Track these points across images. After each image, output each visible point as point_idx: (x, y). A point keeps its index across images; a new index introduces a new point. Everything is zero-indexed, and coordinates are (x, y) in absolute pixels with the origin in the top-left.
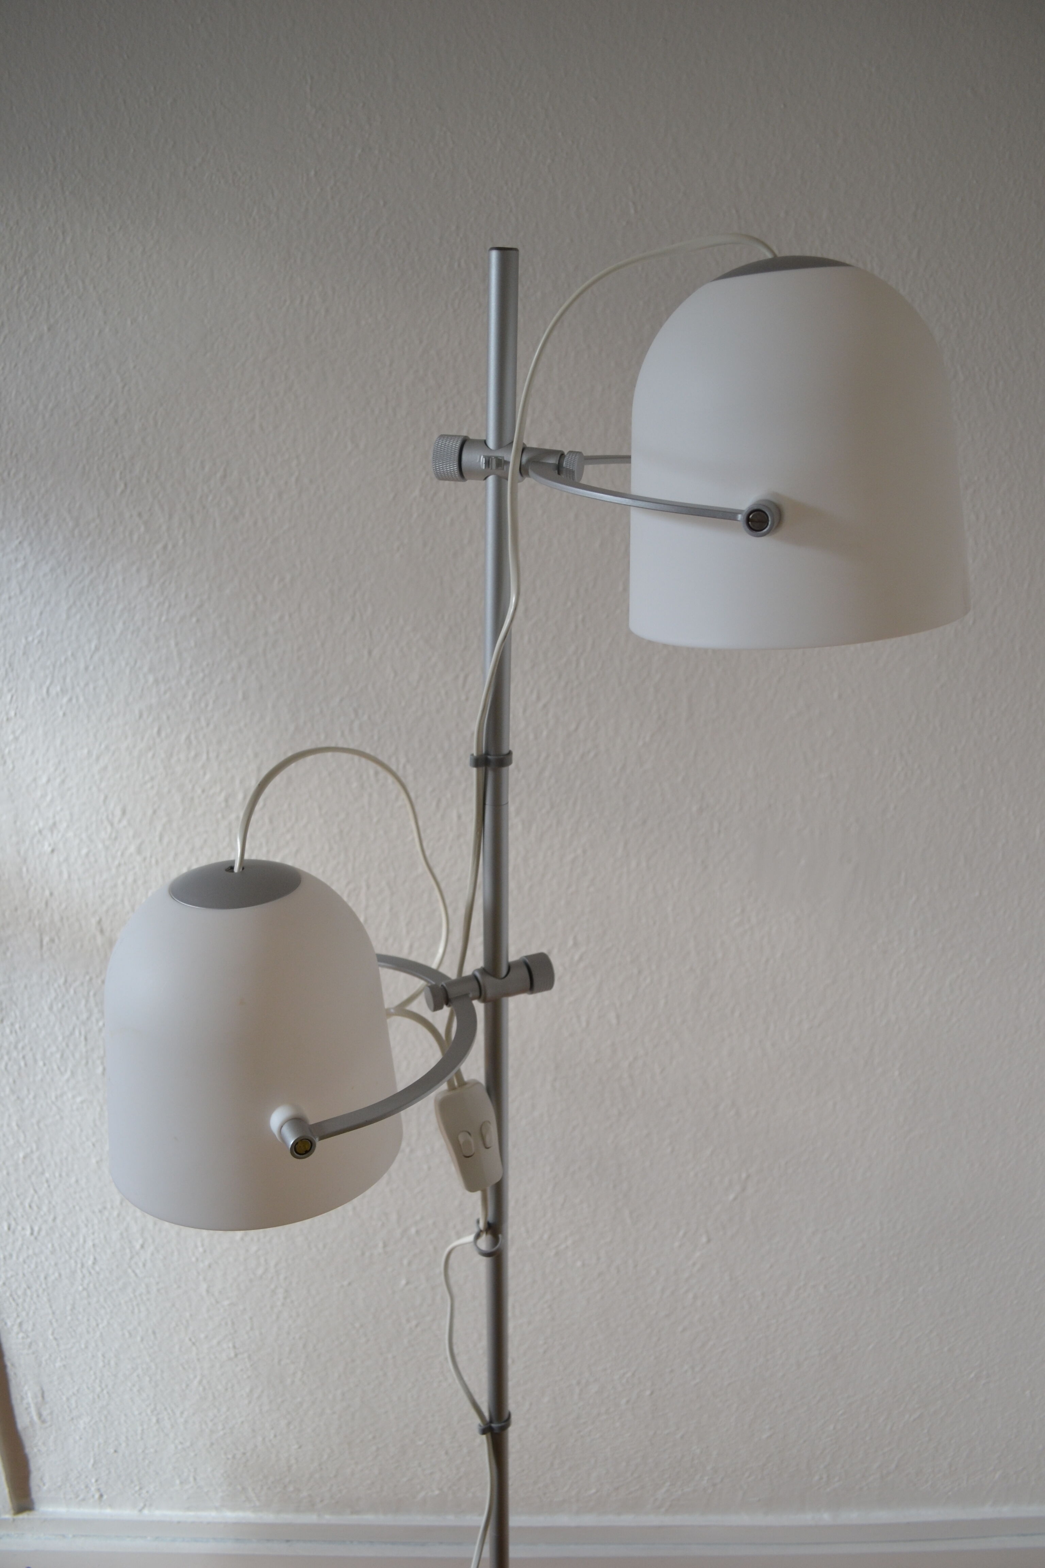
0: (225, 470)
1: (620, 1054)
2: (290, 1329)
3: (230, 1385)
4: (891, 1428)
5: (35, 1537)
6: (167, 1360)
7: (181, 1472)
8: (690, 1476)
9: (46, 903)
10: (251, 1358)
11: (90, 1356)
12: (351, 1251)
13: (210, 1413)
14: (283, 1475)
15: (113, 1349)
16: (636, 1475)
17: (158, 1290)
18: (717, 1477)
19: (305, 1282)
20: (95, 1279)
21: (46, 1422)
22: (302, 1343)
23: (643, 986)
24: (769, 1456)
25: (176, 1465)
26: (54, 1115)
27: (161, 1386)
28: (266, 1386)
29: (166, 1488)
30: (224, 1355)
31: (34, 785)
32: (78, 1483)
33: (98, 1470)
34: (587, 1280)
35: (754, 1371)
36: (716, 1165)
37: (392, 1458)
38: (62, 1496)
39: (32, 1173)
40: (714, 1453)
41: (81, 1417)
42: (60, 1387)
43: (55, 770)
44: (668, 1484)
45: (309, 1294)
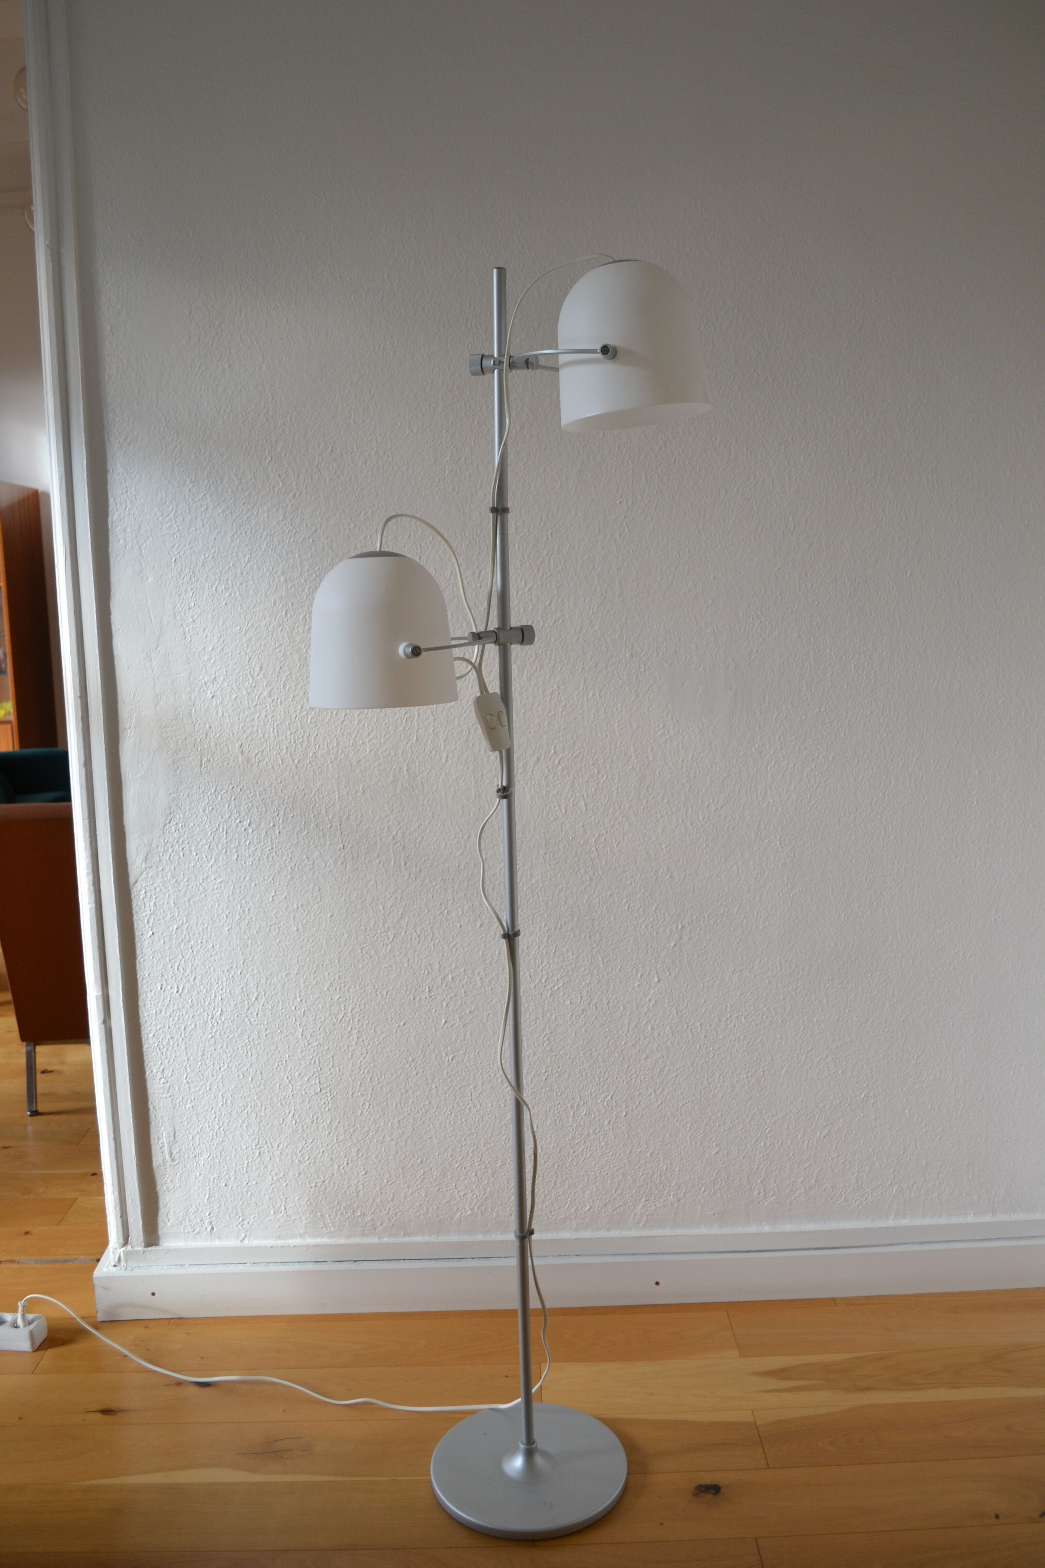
0: (332, 447)
1: (589, 833)
2: (361, 1065)
3: (315, 1118)
4: (808, 1145)
5: (159, 1267)
6: (270, 1097)
7: (275, 1202)
8: (659, 1191)
9: (206, 734)
10: (332, 1092)
11: (213, 1097)
12: (406, 996)
13: (300, 1145)
14: (352, 1201)
15: (230, 1090)
16: (619, 1192)
17: (266, 1035)
18: (681, 1192)
19: (372, 1024)
20: (221, 1028)
21: (175, 1161)
22: (369, 1077)
23: (602, 782)
24: (718, 1172)
25: (272, 1196)
26: (201, 894)
27: (264, 1121)
28: (342, 1117)
29: (263, 1218)
30: (312, 1091)
31: (203, 652)
32: (195, 1217)
33: (212, 1204)
34: (574, 1016)
35: (701, 1093)
36: (659, 918)
37: (435, 1181)
38: (182, 1231)
39: (182, 942)
40: (677, 1170)
41: (202, 1154)
42: (188, 1127)
43: (218, 641)
44: (644, 1200)
45: (376, 1034)
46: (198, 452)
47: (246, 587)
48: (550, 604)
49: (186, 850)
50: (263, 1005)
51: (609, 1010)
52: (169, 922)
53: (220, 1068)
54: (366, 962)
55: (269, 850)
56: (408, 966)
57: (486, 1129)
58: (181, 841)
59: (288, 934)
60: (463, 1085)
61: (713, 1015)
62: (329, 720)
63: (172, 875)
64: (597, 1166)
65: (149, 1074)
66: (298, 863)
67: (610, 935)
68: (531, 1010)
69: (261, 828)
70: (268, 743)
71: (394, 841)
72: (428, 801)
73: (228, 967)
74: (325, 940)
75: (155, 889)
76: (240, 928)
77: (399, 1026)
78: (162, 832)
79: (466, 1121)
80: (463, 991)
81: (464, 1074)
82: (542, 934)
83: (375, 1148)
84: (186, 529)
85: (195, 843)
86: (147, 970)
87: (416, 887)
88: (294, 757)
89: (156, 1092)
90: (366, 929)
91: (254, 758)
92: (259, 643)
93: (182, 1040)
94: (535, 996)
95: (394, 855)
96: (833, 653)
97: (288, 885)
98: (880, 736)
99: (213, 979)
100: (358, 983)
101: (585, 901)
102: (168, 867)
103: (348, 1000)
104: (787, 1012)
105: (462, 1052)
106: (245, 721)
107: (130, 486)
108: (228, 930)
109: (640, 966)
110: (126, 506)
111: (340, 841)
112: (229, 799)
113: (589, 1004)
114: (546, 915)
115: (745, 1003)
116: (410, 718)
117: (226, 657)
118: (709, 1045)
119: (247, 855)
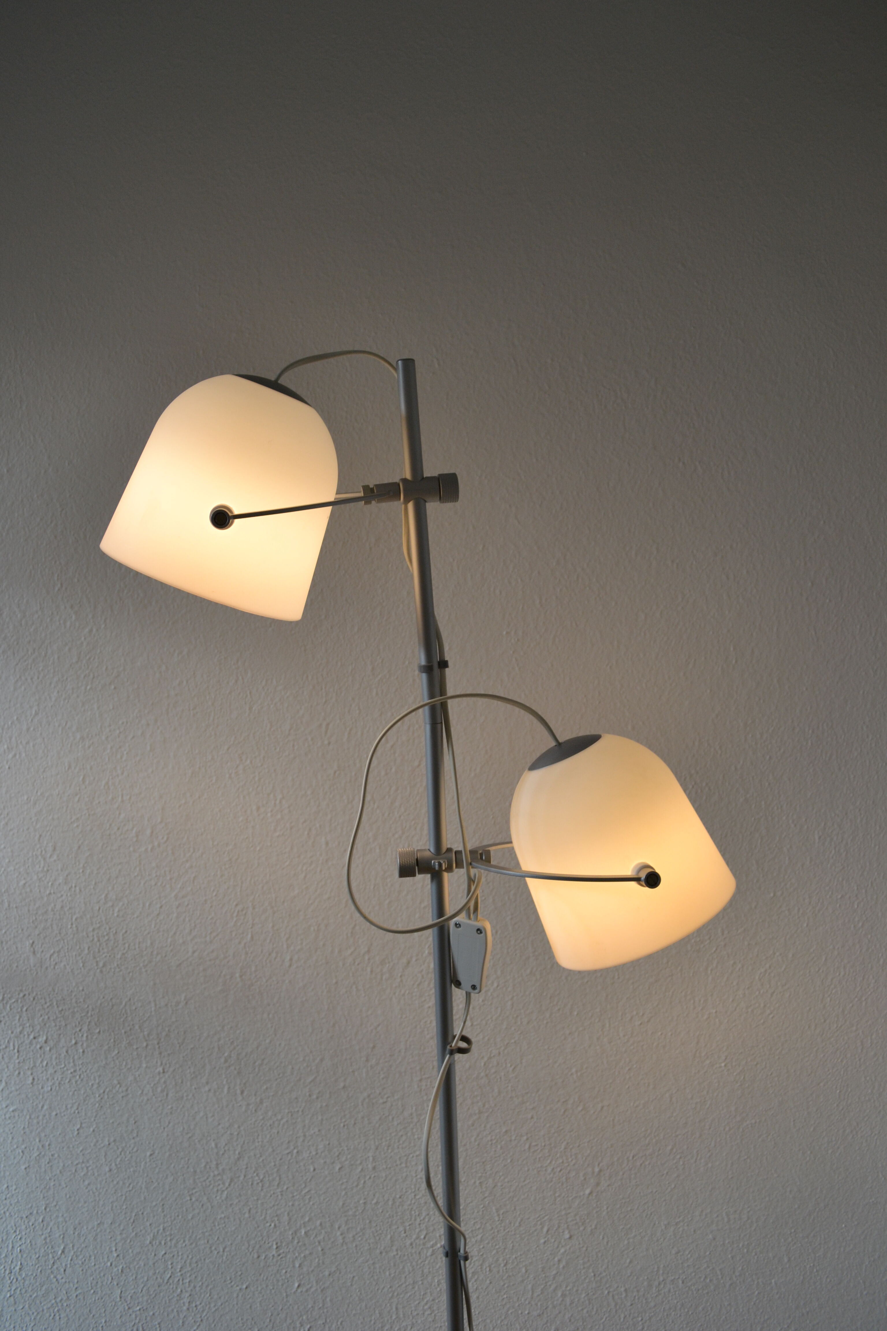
12: (248, 1254)
17: (77, 1296)
19: (207, 1286)
20: (21, 1284)
36: (570, 1160)
45: (211, 1298)
47: (34, 746)
48: (419, 765)
50: (71, 1260)
51: (507, 1272)
54: (196, 1211)
55: (71, 1073)
56: (250, 1217)
59: (98, 1175)
61: (641, 1279)
62: (141, 913)
66: (108, 1090)
67: (506, 1180)
69: (61, 1045)
71: (227, 1065)
72: (269, 1015)
74: (144, 1184)
76: (40, 1167)
77: (240, 1289)
80: (320, 1249)
82: (419, 1180)
87: (256, 1121)
88: (98, 959)
90: (195, 1172)
91: (48, 959)
95: (227, 1081)
96: (791, 821)
97: (96, 1115)
98: (855, 926)
99: (9, 1227)
100: (188, 1237)
101: (473, 1139)
103: (175, 1257)
104: (737, 1274)
105: (320, 1322)
106: (37, 913)
108: (26, 1168)
109: (546, 1218)
111: (159, 1064)
112: (19, 1010)
113: (481, 1265)
115: (682, 1263)
116: (242, 910)
117: (11, 833)
118: (636, 1315)
119: (44, 1078)
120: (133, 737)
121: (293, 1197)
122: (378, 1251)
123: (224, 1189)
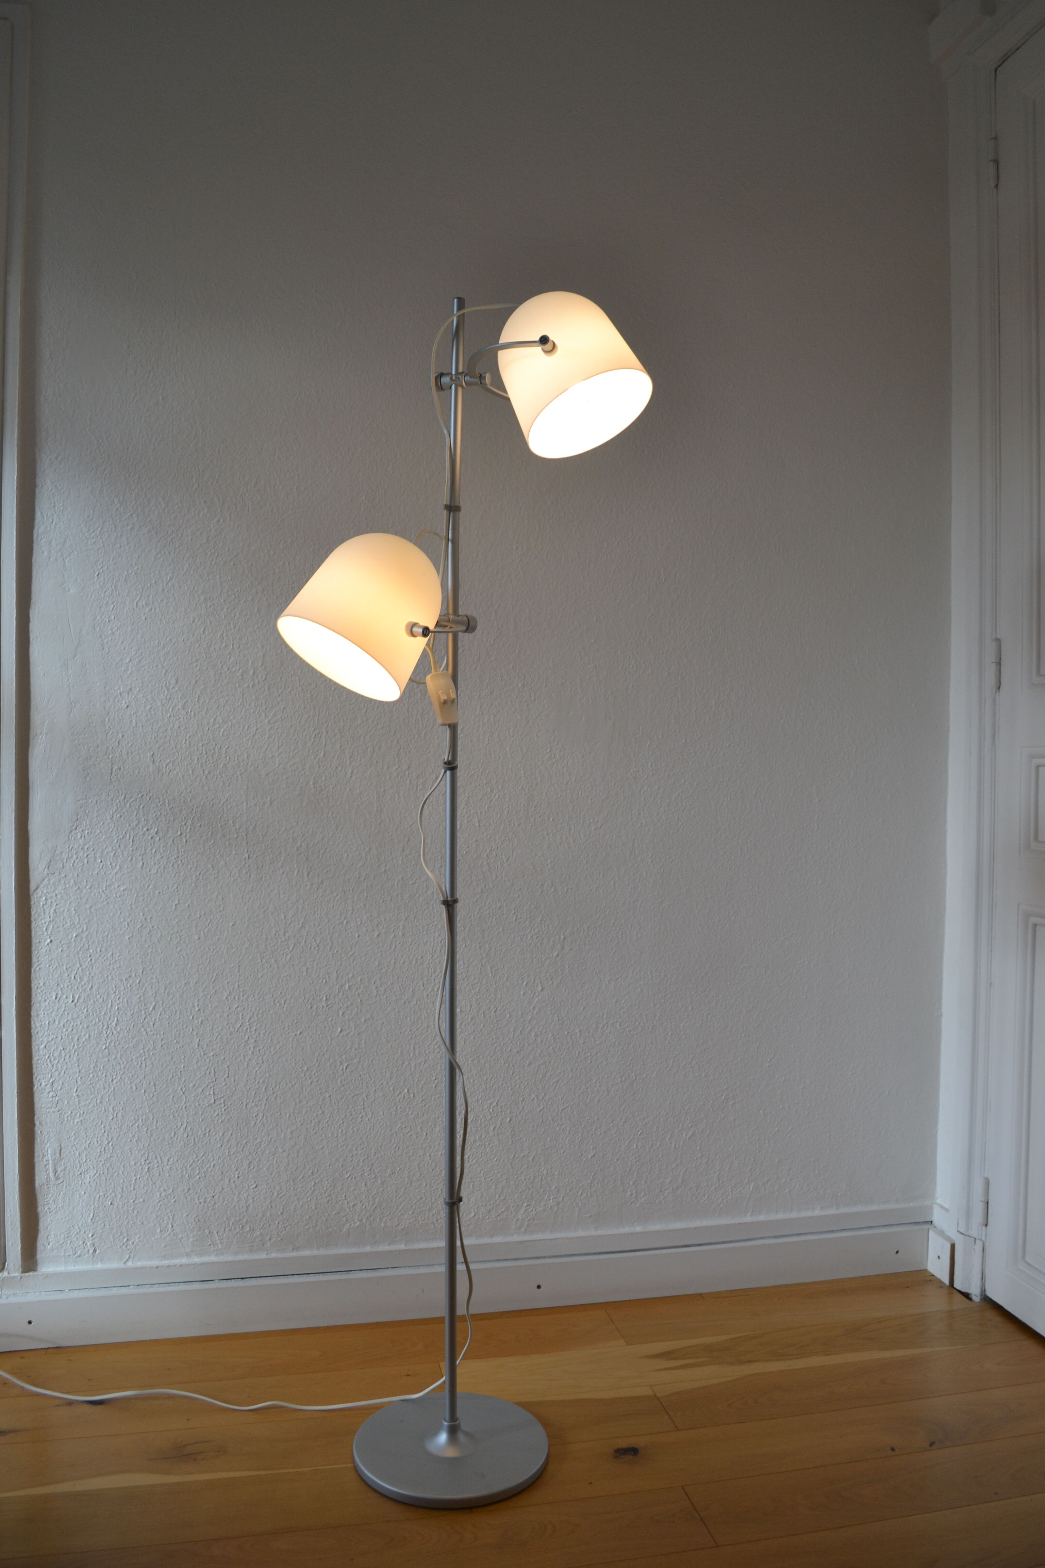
0: (257, 480)
1: (481, 848)
2: (256, 1075)
3: (208, 1130)
4: (675, 1146)
5: (37, 1294)
6: (162, 1110)
7: (162, 1220)
8: (540, 1196)
9: (119, 742)
10: (226, 1104)
11: (103, 1111)
12: (304, 1005)
13: (191, 1159)
14: (242, 1216)
15: (122, 1102)
16: (502, 1198)
17: (162, 1046)
18: (560, 1196)
19: (269, 1033)
20: (116, 1038)
21: (59, 1179)
22: (264, 1087)
23: (494, 800)
24: (594, 1175)
25: (159, 1213)
26: (103, 901)
27: (154, 1136)
28: (235, 1129)
29: (148, 1237)
30: (206, 1102)
31: (120, 663)
32: (77, 1239)
33: (95, 1224)
34: (463, 1024)
35: (579, 1097)
36: (544, 929)
37: (325, 1192)
38: (63, 1254)
39: (80, 950)
40: (556, 1174)
41: (88, 1171)
42: (75, 1143)
43: (136, 654)
44: (525, 1204)
45: (272, 1043)
46: (127, 475)
47: (167, 603)
49: (91, 857)
50: (160, 1015)
51: (496, 1017)
52: (69, 929)
53: (112, 1081)
54: (265, 971)
55: (175, 858)
56: (307, 975)
57: (377, 1138)
58: (86, 847)
59: (189, 943)
60: (356, 1093)
61: (591, 1022)
62: (240, 733)
63: (74, 882)
64: (482, 1172)
65: (38, 1087)
66: (203, 872)
67: (498, 945)
68: (423, 1019)
69: (169, 836)
70: (180, 754)
71: (298, 852)
72: (332, 814)
73: (127, 976)
74: (226, 949)
75: (56, 895)
76: (141, 937)
77: (295, 1035)
78: (67, 838)
79: (358, 1130)
80: (359, 1001)
81: (357, 1082)
83: (267, 1159)
84: (111, 546)
85: (101, 850)
86: (42, 979)
87: (317, 897)
88: (205, 768)
89: (44, 1106)
90: (267, 938)
91: (165, 767)
92: (176, 657)
93: (75, 1051)
94: (427, 1005)
95: (297, 865)
96: (697, 691)
97: (192, 893)
99: (110, 988)
100: (257, 992)
101: (476, 913)
102: (72, 874)
103: (245, 1010)
104: (657, 1018)
105: (356, 1061)
106: (158, 731)
107: (58, 501)
108: (129, 938)
109: (525, 975)
110: (53, 520)
111: (246, 851)
112: (137, 807)
113: (478, 1012)
114: (439, 926)
115: (620, 1010)
116: (318, 734)
117: (143, 669)
118: (587, 1051)
119: (152, 863)
120: (245, 601)
121: (341, 958)
122: (403, 1001)
123: (288, 952)
